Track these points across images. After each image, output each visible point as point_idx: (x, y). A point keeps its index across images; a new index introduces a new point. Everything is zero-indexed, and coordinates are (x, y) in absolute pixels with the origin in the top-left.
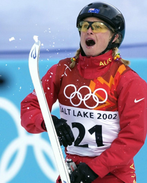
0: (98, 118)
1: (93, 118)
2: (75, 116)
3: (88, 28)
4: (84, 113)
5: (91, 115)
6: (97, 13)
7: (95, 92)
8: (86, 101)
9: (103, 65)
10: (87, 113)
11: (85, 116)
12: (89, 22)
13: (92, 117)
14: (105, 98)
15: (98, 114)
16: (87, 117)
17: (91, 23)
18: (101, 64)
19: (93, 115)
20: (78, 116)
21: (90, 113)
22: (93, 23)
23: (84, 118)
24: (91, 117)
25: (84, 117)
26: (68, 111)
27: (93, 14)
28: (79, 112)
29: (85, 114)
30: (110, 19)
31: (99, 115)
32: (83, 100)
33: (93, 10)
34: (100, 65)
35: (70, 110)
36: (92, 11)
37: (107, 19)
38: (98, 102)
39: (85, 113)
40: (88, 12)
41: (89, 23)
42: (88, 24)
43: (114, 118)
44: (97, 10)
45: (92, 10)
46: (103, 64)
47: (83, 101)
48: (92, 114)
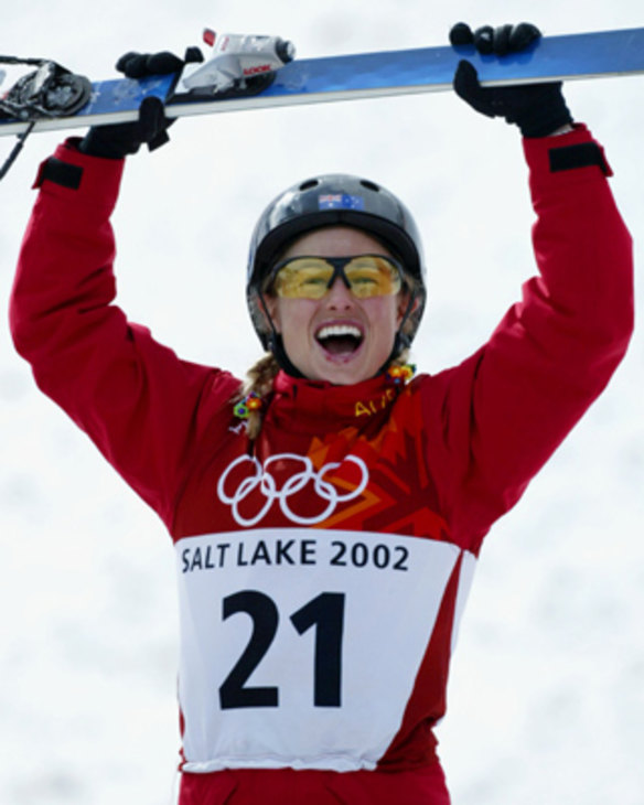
0: (335, 562)
1: (313, 562)
2: (245, 564)
4: (279, 543)
5: (304, 552)
7: (323, 471)
8: (290, 500)
9: (366, 414)
10: (291, 543)
11: (283, 559)
13: (309, 557)
14: (357, 482)
15: (334, 544)
16: (290, 561)
18: (360, 409)
19: (312, 552)
20: (253, 562)
21: (304, 544)
23: (279, 567)
24: (304, 561)
25: (279, 561)
26: (219, 551)
28: (262, 545)
29: (282, 551)
31: (338, 549)
32: (277, 495)
34: (358, 413)
35: (228, 546)
38: (334, 498)
39: (283, 545)
43: (397, 566)
46: (366, 411)
47: (276, 501)
48: (309, 547)
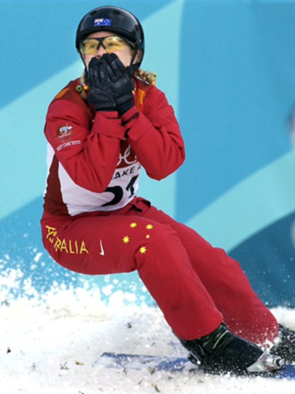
3: (98, 48)
5: (131, 171)
6: (109, 25)
10: (128, 170)
12: (97, 39)
17: (101, 40)
21: (132, 168)
22: (104, 38)
27: (102, 27)
28: (118, 173)
30: (129, 32)
32: (123, 158)
33: (101, 20)
36: (100, 23)
37: (123, 31)
40: (95, 25)
41: (99, 41)
42: (97, 42)
44: (107, 20)
45: (99, 21)
